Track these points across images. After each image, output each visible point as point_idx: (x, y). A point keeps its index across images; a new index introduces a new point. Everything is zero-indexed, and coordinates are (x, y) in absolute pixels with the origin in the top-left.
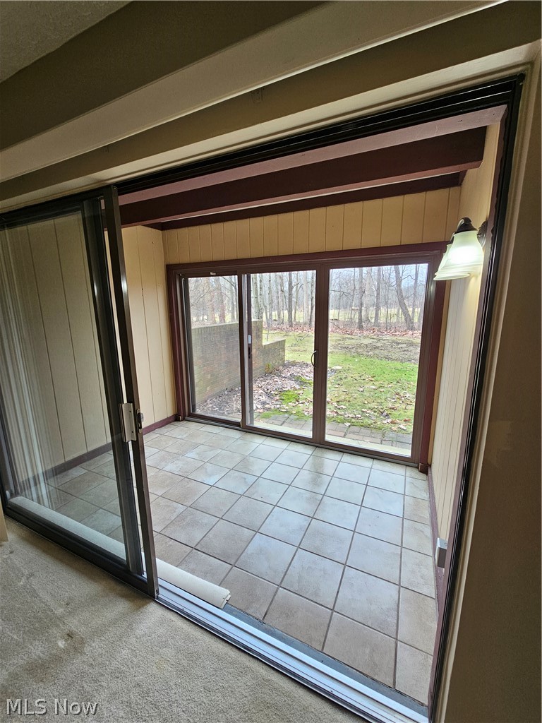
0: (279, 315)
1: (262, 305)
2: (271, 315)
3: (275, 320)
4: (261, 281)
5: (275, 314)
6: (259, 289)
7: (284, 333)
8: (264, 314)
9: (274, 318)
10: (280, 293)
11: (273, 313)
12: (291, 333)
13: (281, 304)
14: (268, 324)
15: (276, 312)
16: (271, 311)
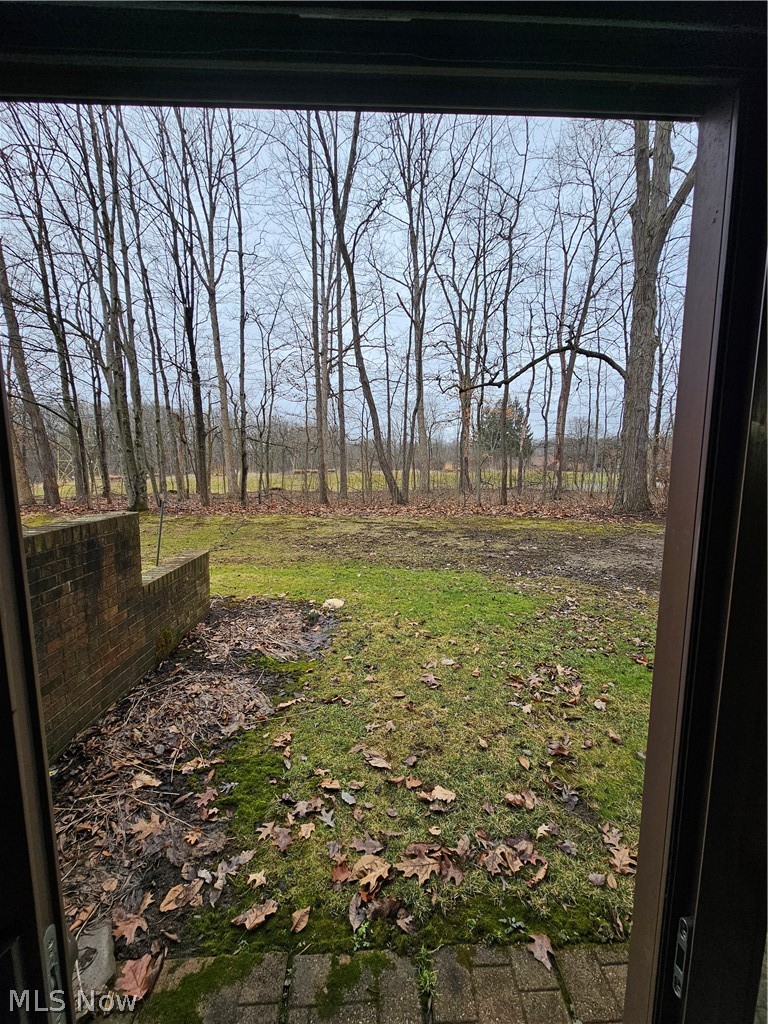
0: (180, 483)
1: (143, 465)
2: (163, 484)
3: (172, 492)
4: (137, 419)
5: (171, 481)
6: (134, 436)
7: (194, 519)
8: (149, 481)
9: (169, 488)
10: (179, 444)
11: (168, 479)
12: (208, 519)
13: (182, 463)
14: (160, 503)
15: (174, 477)
16: (163, 476)
